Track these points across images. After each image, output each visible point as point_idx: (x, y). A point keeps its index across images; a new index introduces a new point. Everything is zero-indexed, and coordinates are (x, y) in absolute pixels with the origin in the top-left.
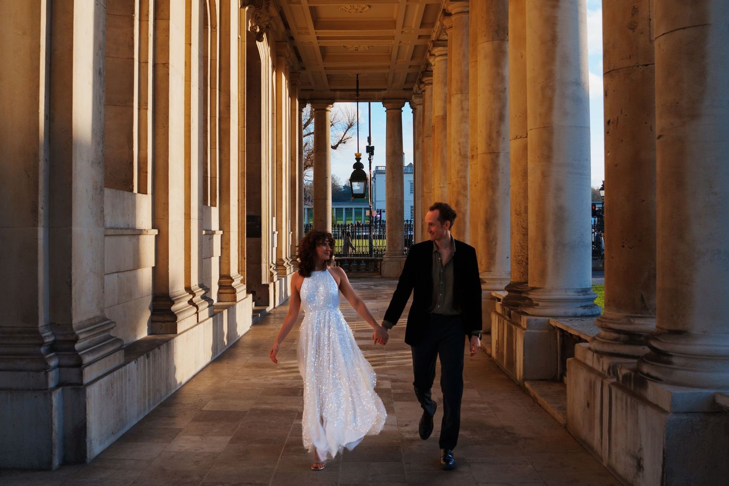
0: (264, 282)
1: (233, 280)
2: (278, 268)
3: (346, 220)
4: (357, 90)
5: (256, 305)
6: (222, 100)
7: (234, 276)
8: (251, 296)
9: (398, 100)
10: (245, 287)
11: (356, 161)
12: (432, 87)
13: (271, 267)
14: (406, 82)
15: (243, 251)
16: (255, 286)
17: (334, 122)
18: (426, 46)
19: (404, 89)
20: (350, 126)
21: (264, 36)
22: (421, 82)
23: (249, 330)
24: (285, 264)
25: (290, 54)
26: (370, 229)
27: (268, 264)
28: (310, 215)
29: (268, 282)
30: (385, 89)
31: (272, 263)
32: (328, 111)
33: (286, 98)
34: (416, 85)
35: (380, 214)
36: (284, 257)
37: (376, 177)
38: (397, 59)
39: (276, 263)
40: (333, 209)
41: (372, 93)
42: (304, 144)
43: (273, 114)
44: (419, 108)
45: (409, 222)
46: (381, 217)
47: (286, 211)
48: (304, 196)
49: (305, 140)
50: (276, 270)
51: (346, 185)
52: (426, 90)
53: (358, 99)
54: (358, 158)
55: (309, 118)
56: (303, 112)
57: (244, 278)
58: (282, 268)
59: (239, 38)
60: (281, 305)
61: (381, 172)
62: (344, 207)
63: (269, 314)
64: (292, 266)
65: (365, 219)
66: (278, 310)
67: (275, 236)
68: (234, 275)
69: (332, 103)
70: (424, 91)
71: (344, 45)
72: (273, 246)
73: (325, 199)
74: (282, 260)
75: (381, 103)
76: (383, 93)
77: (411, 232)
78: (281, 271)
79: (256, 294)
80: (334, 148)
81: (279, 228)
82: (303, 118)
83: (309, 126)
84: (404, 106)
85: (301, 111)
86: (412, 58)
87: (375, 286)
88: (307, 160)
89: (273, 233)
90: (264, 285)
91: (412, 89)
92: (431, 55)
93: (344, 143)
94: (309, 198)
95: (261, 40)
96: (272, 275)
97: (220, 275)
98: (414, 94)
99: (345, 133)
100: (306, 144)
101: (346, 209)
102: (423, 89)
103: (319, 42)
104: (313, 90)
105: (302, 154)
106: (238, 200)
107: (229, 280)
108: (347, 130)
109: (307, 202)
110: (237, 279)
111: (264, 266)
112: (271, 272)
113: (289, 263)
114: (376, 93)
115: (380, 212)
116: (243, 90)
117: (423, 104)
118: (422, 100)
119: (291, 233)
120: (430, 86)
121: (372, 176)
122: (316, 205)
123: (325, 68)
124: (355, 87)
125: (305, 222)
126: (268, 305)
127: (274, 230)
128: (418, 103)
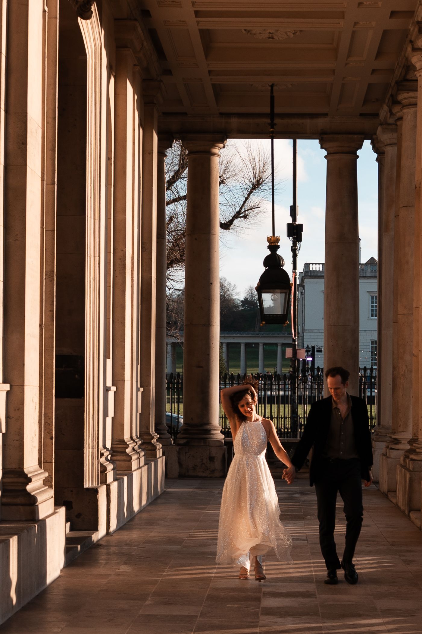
0: (88, 484)
1: (29, 480)
2: (114, 458)
3: (246, 366)
4: (272, 115)
5: (71, 529)
6: (11, 131)
7: (31, 473)
8: (62, 511)
9: (351, 136)
10: (51, 493)
11: (269, 252)
12: (416, 113)
13: (102, 455)
14: (366, 101)
15: (48, 424)
16: (72, 491)
17: (225, 176)
18: (406, 33)
19: (361, 115)
20: (256, 185)
21: (94, 8)
22: (395, 102)
23: (59, 577)
24: (128, 450)
25: (143, 45)
26: (293, 384)
27: (95, 450)
28: (177, 357)
29: (95, 484)
30: (325, 115)
31: (104, 447)
32: (214, 154)
33: (134, 130)
34: (385, 108)
35: (313, 356)
36: (127, 437)
37: (305, 284)
38: (349, 56)
39: (112, 447)
40: (221, 344)
41: (299, 121)
42: (167, 218)
43: (108, 159)
44: (391, 151)
45: (368, 372)
46: (313, 361)
47: (132, 346)
48: (165, 320)
49: (169, 209)
50: (112, 461)
51: (246, 299)
52: (404, 118)
53: (272, 132)
54: (273, 245)
55: (177, 168)
56: (166, 156)
57: (50, 476)
58: (124, 458)
59: (44, 11)
60: (120, 528)
61: (314, 275)
62: (243, 341)
63: (98, 545)
64: (142, 454)
65: (283, 366)
66: (116, 537)
67: (111, 395)
68: (31, 469)
69: (222, 141)
70: (401, 118)
71: (248, 28)
72: (106, 415)
73: (208, 324)
74: (123, 442)
75: (318, 140)
76: (321, 122)
77: (371, 392)
78: (123, 463)
79: (72, 508)
80: (226, 226)
81: (118, 380)
82: (166, 168)
83: (178, 183)
84: (360, 147)
85: (162, 155)
86: (379, 54)
87: (302, 493)
88: (172, 249)
89: (107, 390)
90: (88, 489)
91: (377, 115)
92: (414, 49)
93: (245, 217)
94: (176, 323)
95: (87, 16)
96: (103, 470)
97: (3, 469)
98: (381, 124)
99: (246, 199)
100: (171, 219)
101: (247, 345)
102: (399, 115)
103: (198, 22)
104: (186, 114)
105: (164, 238)
106: (41, 325)
107: (21, 480)
108: (251, 192)
109: (172, 332)
110: (38, 477)
111: (88, 453)
112: (102, 465)
113: (136, 447)
114: (308, 122)
115: (312, 351)
116: (51, 112)
117: (398, 144)
118: (395, 135)
119: (142, 389)
120: (412, 110)
121: (298, 283)
122: (189, 337)
123: (210, 72)
124: (268, 110)
125: (168, 370)
126: (95, 528)
127: (109, 383)
128: (389, 142)
